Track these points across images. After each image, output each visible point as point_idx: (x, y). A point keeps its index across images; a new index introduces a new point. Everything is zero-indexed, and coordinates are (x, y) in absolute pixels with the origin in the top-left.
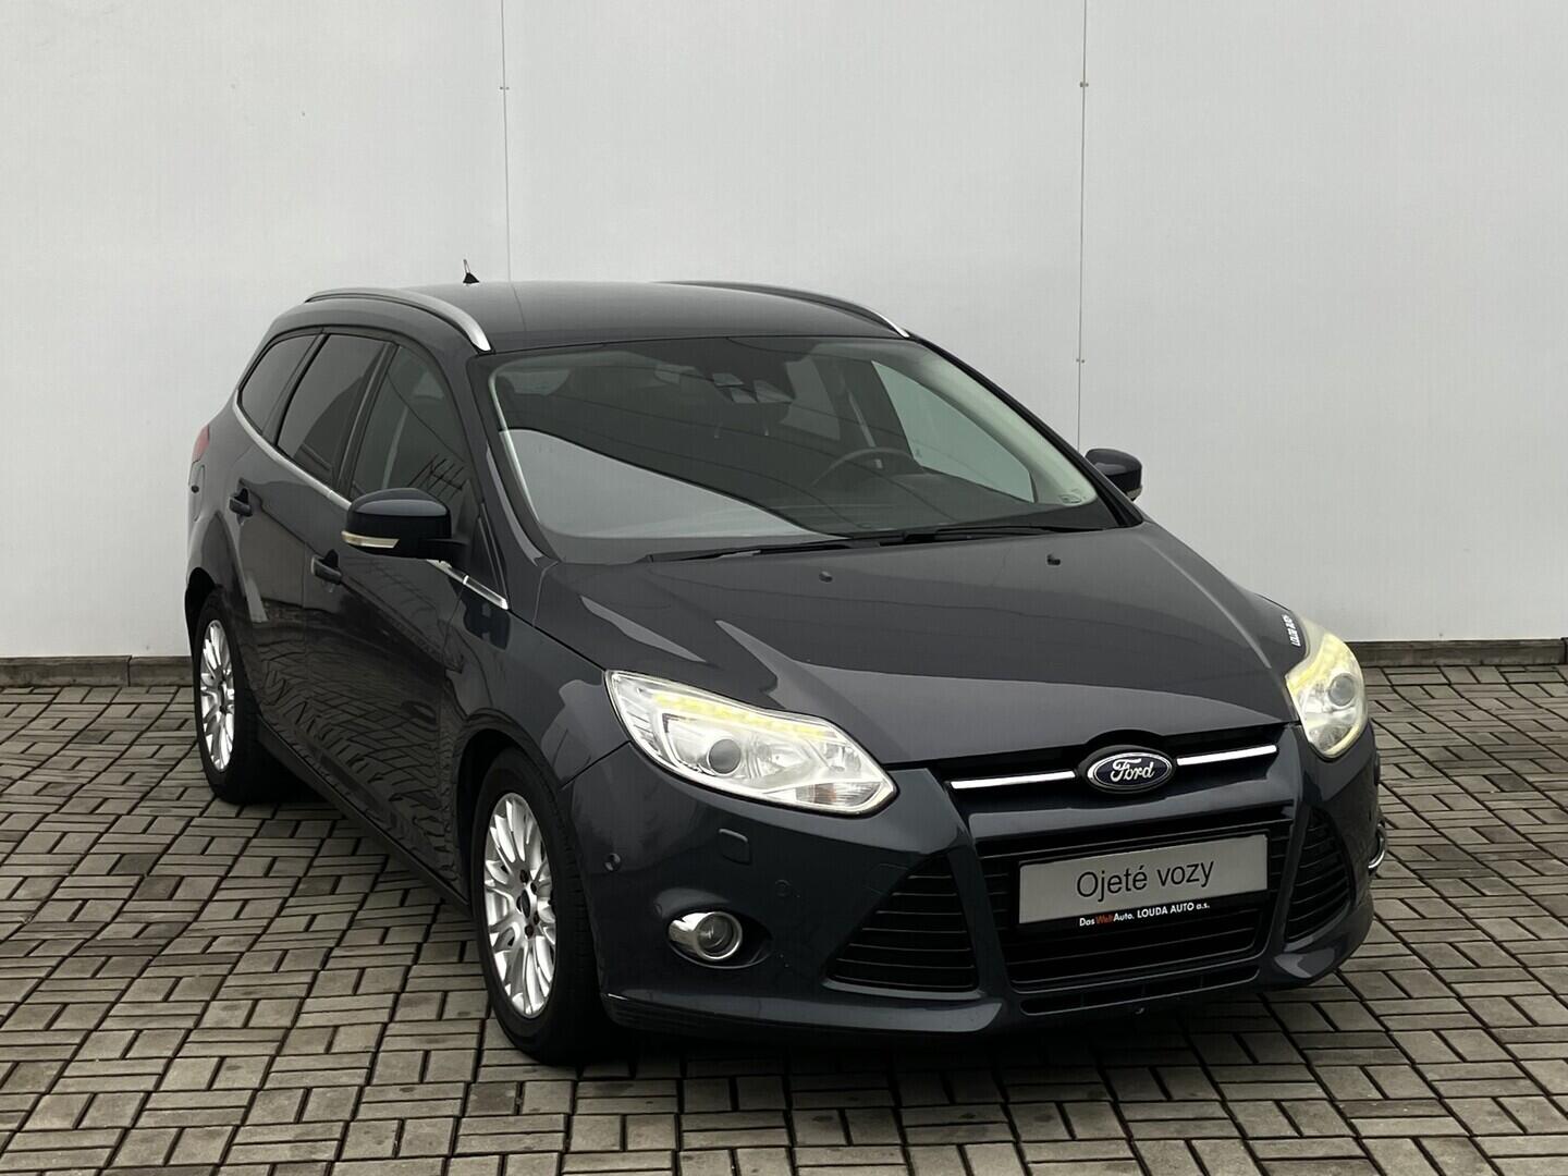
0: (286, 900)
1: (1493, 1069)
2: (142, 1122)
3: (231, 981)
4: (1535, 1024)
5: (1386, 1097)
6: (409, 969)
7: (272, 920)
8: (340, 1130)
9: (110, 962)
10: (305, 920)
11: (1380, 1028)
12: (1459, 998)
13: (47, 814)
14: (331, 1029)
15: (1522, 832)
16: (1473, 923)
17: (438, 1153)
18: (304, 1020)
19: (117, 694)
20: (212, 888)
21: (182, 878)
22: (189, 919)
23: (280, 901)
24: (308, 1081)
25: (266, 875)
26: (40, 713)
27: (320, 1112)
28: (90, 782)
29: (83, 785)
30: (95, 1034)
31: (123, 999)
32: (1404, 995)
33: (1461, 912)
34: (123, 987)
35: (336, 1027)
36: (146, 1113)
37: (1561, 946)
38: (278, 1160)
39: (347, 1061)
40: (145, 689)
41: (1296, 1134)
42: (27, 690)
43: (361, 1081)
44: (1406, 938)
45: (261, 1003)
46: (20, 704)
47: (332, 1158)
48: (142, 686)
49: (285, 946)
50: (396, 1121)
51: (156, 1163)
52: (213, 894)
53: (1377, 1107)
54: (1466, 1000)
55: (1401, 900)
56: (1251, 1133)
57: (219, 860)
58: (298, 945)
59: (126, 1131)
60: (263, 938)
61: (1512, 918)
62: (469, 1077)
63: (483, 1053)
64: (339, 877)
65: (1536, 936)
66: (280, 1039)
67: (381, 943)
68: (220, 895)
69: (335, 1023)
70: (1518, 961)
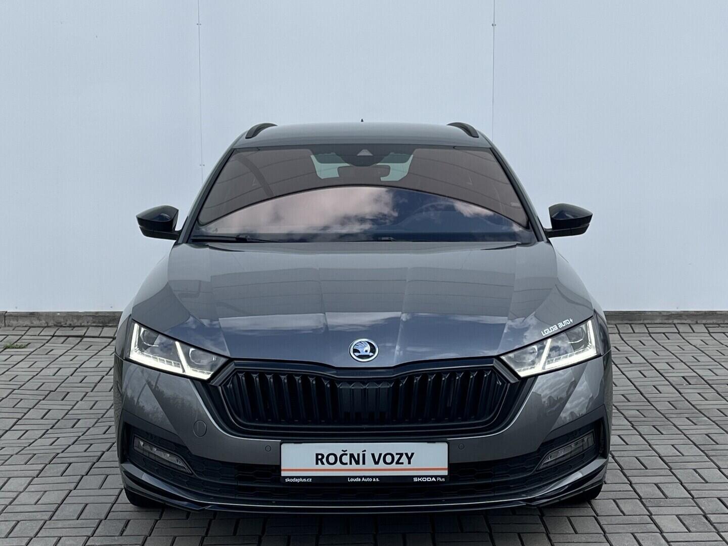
0: (48, 430)
4: (666, 497)
6: (95, 463)
7: (36, 440)
14: (42, 493)
15: (693, 404)
16: (651, 447)
18: (31, 488)
23: (45, 431)
24: (19, 517)
25: (42, 418)
27: (19, 533)
35: (46, 491)
37: (693, 459)
39: (44, 508)
40: (11, 329)
43: (47, 518)
45: (11, 479)
48: (11, 326)
49: (35, 452)
50: (57, 538)
52: (12, 427)
55: (619, 436)
57: (20, 410)
58: (42, 451)
60: (28, 448)
61: (673, 445)
62: (103, 517)
63: (115, 505)
64: (79, 420)
65: (682, 454)
66: (14, 497)
67: (85, 451)
68: (15, 428)
69: (47, 490)
70: (668, 466)
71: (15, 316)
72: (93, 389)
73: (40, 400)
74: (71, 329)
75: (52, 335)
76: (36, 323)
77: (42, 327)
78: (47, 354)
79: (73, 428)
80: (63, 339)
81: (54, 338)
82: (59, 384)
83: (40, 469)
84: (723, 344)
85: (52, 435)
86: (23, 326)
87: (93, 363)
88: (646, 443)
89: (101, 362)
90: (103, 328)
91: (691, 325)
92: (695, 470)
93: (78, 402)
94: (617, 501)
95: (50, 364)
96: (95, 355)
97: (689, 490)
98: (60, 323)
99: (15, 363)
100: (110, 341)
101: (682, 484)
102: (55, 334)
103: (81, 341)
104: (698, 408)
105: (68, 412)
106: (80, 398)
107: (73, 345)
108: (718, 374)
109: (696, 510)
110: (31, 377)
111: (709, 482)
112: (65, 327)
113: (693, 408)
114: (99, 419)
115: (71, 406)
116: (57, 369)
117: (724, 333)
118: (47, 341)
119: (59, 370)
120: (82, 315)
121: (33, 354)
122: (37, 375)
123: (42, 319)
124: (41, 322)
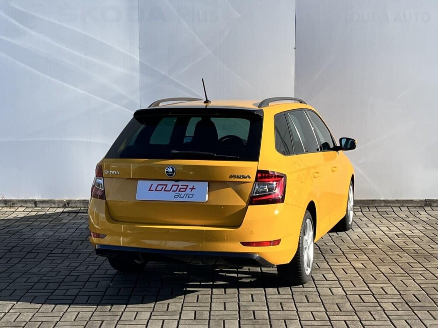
0: (65, 259)
1: (372, 305)
2: (11, 311)
3: (43, 278)
4: (387, 294)
5: (341, 311)
6: (91, 275)
7: (59, 264)
8: (62, 314)
9: (13, 274)
10: (68, 264)
11: (345, 294)
12: (368, 287)
13: (6, 238)
15: (400, 247)
16: (379, 270)
17: (85, 320)
18: (60, 288)
19: (33, 209)
20: (46, 256)
21: (39, 253)
22: (38, 264)
23: (63, 260)
25: (61, 253)
26: (12, 214)
27: (58, 310)
28: (20, 231)
29: (18, 231)
30: (4, 290)
31: (14, 282)
32: (354, 286)
33: (376, 267)
34: (14, 279)
35: (68, 289)
36: (12, 309)
37: (400, 275)
38: (43, 320)
41: (313, 319)
42: (9, 208)
44: (359, 273)
45: (50, 283)
46: (7, 211)
47: (58, 321)
48: (40, 207)
49: (60, 270)
50: (77, 313)
51: (11, 321)
52: (46, 258)
53: (337, 313)
54: (370, 288)
55: (362, 263)
56: (301, 319)
57: (49, 249)
58: (63, 270)
59: (6, 313)
60: (56, 268)
61: (390, 268)
64: (80, 254)
65: (394, 273)
66: (52, 292)
67: (86, 269)
68: (48, 258)
70: (388, 279)
71: (42, 202)
73: (59, 244)
76: (53, 205)
79: (77, 258)
82: (67, 237)
84: (417, 217)
85: (68, 261)
86: (46, 207)
91: (400, 207)
92: (401, 280)
94: (361, 295)
95: (62, 227)
96: (85, 222)
97: (398, 291)
98: (66, 205)
99: (44, 226)
101: (394, 287)
103: (77, 215)
104: (403, 249)
105: (74, 250)
106: (80, 244)
107: (73, 217)
108: (414, 232)
109: (401, 300)
110: (53, 233)
111: (409, 286)
113: (400, 249)
114: (91, 254)
117: (417, 211)
119: (67, 230)
120: (77, 201)
121: (53, 221)
122: (56, 232)
123: (56, 203)
124: (56, 205)
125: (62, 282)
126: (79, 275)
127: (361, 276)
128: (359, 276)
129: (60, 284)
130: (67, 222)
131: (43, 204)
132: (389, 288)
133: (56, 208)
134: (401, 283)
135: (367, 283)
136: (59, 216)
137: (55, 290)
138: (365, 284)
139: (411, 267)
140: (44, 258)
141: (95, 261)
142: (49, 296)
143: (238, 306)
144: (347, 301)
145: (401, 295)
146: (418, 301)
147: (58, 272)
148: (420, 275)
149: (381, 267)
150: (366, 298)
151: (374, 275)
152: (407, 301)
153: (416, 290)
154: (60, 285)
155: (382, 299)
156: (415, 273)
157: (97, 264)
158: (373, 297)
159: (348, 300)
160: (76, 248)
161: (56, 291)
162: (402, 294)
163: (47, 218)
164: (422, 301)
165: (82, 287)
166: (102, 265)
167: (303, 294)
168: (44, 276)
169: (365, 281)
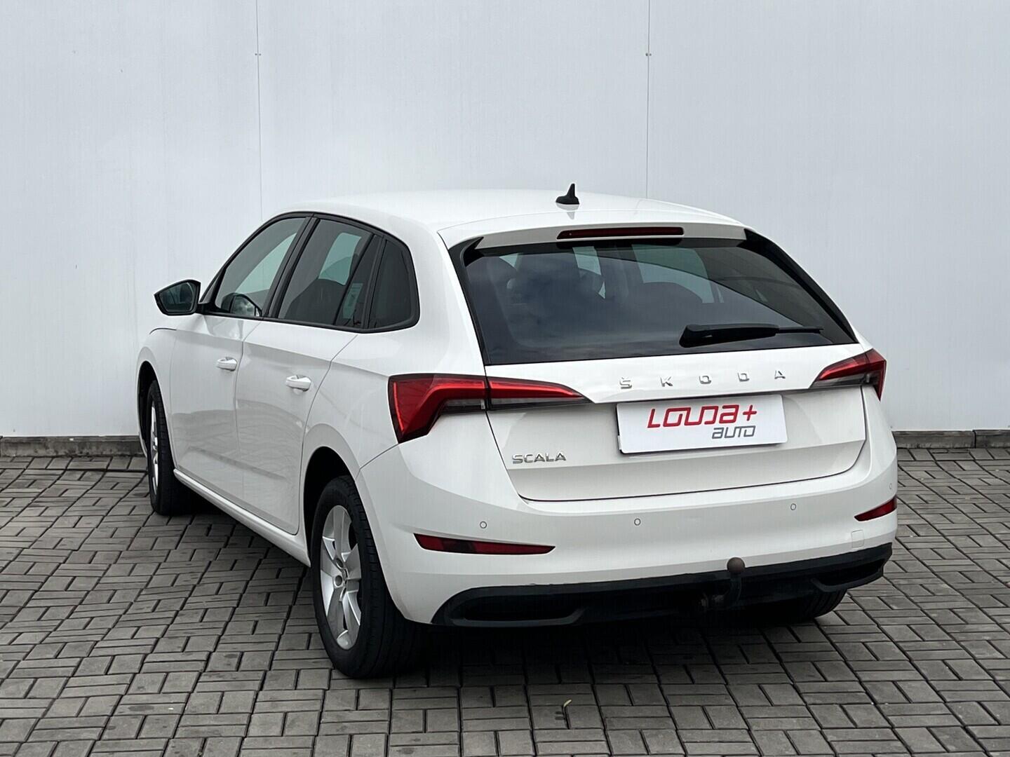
0: (76, 606)
3: (23, 664)
4: (910, 702)
5: (798, 754)
6: (146, 655)
7: (63, 621)
10: (85, 621)
12: (860, 682)
14: (83, 699)
15: (928, 564)
16: (881, 629)
18: (68, 692)
20: (27, 599)
21: (8, 591)
22: (6, 621)
23: (72, 608)
24: (59, 737)
25: (66, 589)
32: (822, 679)
33: (873, 620)
35: (87, 697)
37: (936, 645)
39: (88, 722)
40: (9, 460)
43: (95, 736)
45: (39, 680)
48: (9, 457)
49: (65, 639)
52: (27, 603)
57: (35, 578)
58: (75, 639)
60: (54, 634)
61: (908, 625)
62: (170, 735)
63: (184, 717)
64: (115, 591)
65: (921, 638)
66: (47, 706)
67: (132, 638)
68: (31, 604)
69: (88, 694)
70: (907, 656)
71: (13, 443)
72: (129, 546)
73: (60, 564)
74: (88, 459)
75: (64, 468)
76: (42, 452)
77: (49, 457)
78: (60, 496)
79: (109, 603)
80: (78, 475)
81: (67, 472)
82: (83, 540)
83: (76, 665)
84: (955, 478)
85: (83, 613)
86: (24, 456)
87: (123, 509)
88: (874, 623)
89: (134, 507)
90: (131, 459)
91: (912, 451)
92: (943, 660)
93: (110, 565)
94: (845, 706)
95: (66, 511)
96: (124, 497)
97: (939, 691)
98: (75, 452)
99: (20, 509)
100: (141, 477)
101: (927, 681)
102: (68, 468)
103: (103, 476)
104: (935, 570)
105: (99, 580)
106: (113, 561)
107: (94, 483)
108: (954, 521)
109: (951, 721)
110: (45, 529)
111: (964, 678)
112: (80, 457)
113: (929, 570)
114: (142, 590)
115: (102, 572)
116: (77, 518)
117: (954, 461)
118: (58, 477)
119: (80, 519)
120: (103, 441)
121: (41, 495)
122: (51, 526)
123: (49, 446)
124: (48, 450)
125: (73, 676)
126: (114, 656)
127: (837, 650)
128: (834, 649)
129: (67, 681)
130: (79, 498)
131: (17, 449)
132: (913, 684)
133: (51, 459)
134: (942, 670)
135: (855, 670)
136: (58, 479)
137: (54, 699)
138: (851, 673)
139: (963, 622)
140: (22, 605)
141: (153, 611)
142: (40, 719)
143: (531, 742)
144: (813, 724)
145: (948, 704)
146: (994, 722)
147: (61, 645)
148: (987, 643)
149: (885, 621)
150: (859, 713)
151: (872, 645)
152: (966, 723)
153: (982, 689)
154: (66, 684)
155: (903, 717)
156: (975, 638)
157: (161, 622)
158: (878, 713)
159: (814, 722)
160: (104, 574)
161: (57, 700)
162: (949, 702)
163: (26, 486)
164: (1002, 722)
165: (123, 693)
166: (172, 623)
167: (696, 703)
168: (24, 660)
169: (850, 663)
